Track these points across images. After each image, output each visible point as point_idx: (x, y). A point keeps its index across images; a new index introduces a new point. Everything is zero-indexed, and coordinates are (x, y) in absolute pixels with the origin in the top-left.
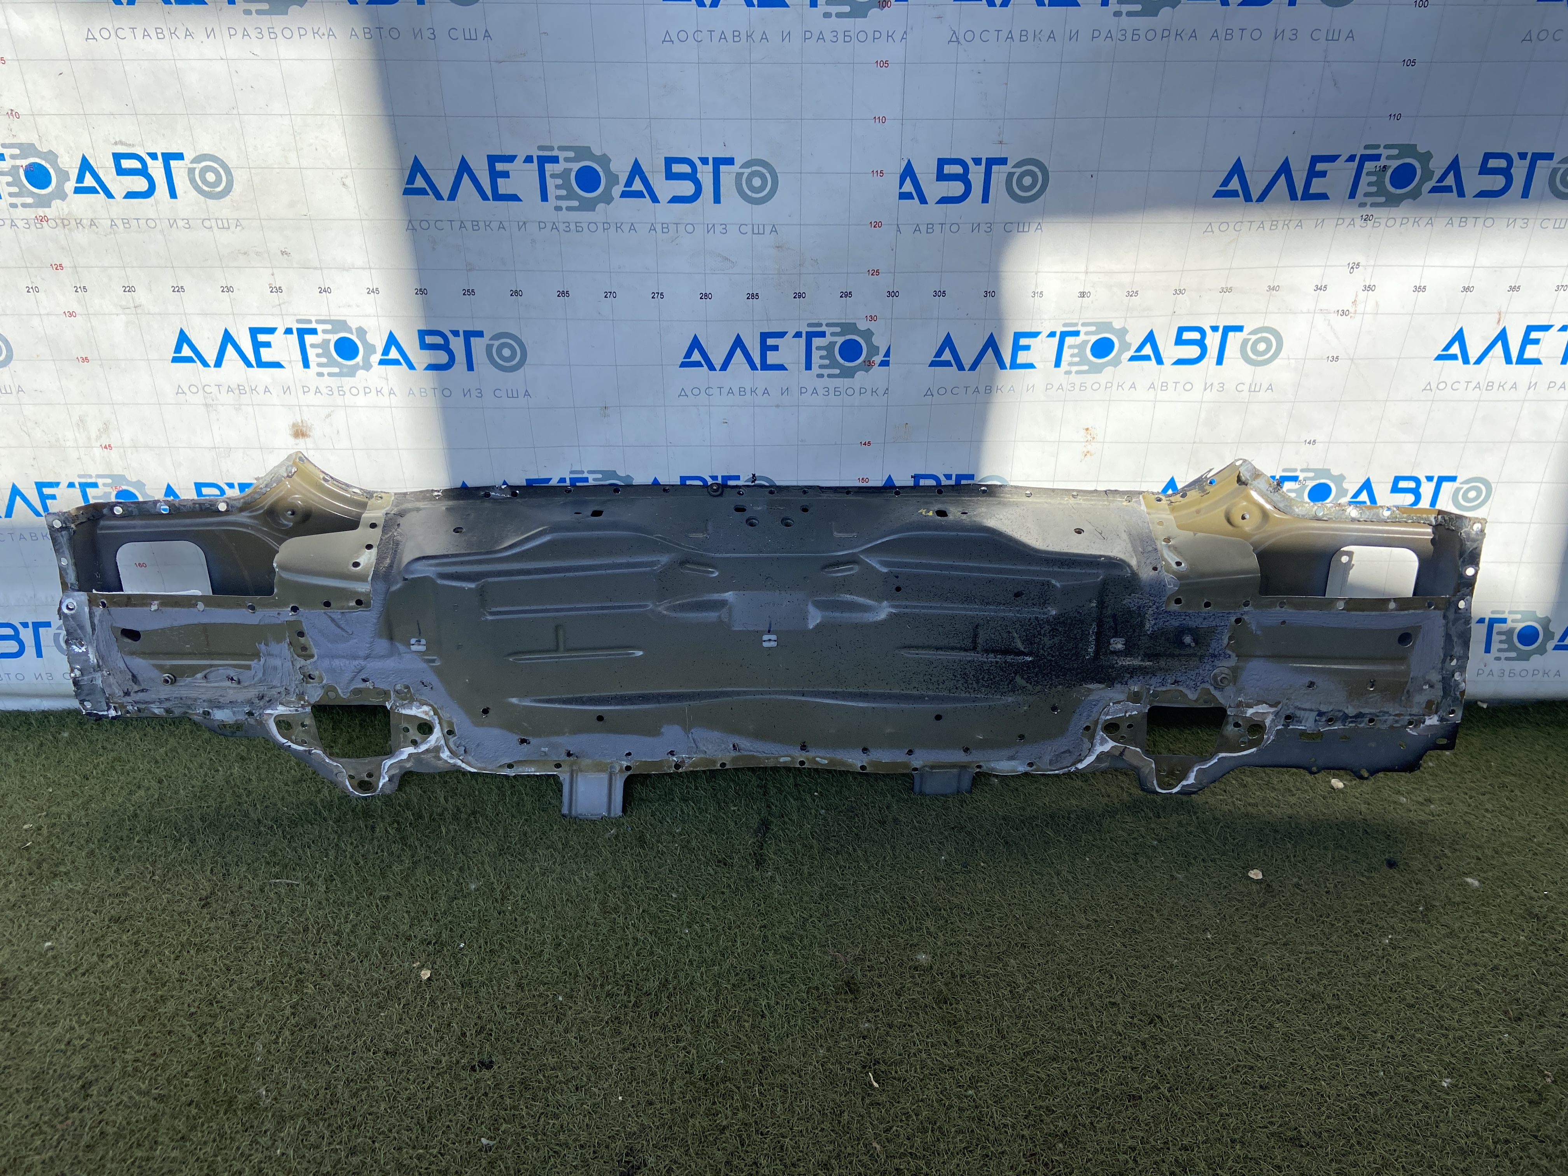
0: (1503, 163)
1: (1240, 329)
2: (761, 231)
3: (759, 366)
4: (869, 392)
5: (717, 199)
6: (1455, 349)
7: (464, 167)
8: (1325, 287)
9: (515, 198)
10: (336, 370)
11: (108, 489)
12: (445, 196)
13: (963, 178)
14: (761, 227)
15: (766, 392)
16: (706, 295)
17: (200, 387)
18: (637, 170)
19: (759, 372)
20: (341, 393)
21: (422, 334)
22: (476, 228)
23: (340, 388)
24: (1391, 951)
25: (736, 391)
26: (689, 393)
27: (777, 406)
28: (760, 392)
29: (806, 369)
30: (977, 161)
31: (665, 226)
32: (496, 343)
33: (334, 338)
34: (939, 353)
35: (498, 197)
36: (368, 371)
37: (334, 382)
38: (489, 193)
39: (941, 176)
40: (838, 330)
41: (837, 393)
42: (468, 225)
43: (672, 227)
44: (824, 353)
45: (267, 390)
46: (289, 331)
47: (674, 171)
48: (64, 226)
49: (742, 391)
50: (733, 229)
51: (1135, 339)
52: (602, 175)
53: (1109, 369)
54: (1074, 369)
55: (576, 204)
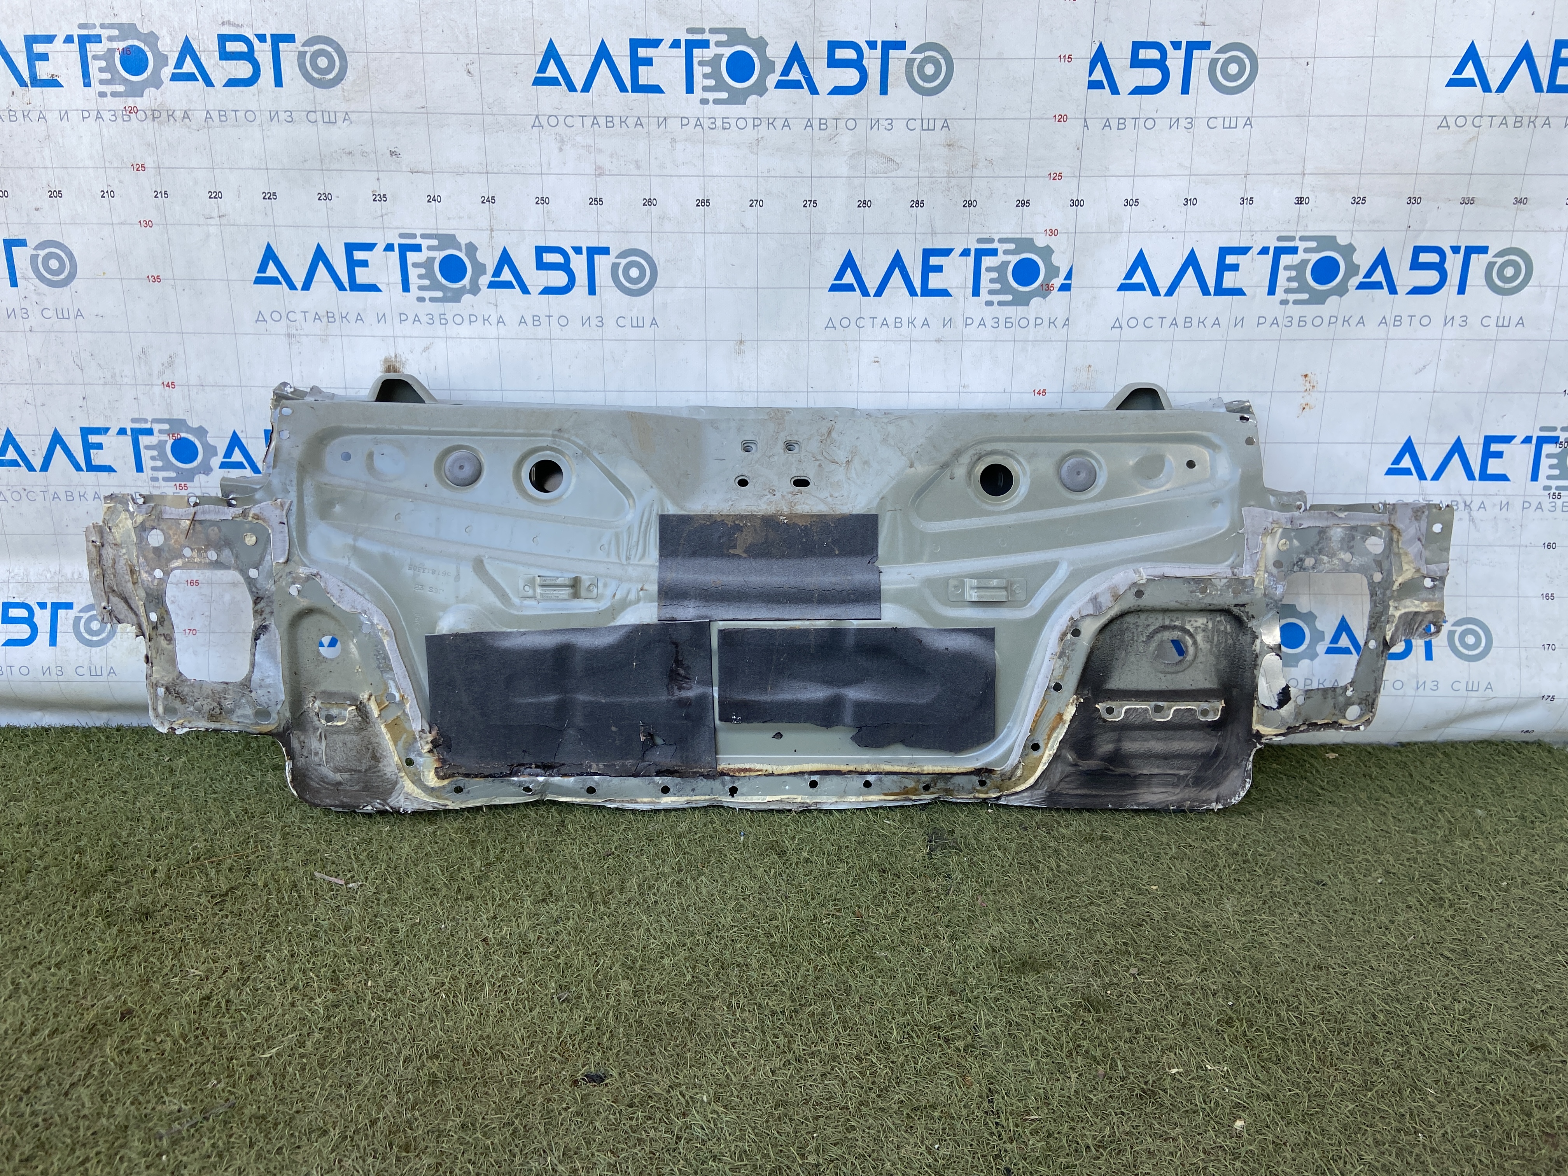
1: (1483, 250)
2: (931, 127)
3: (918, 291)
4: (1046, 323)
7: (603, 53)
9: (656, 89)
10: (439, 294)
11: (164, 437)
12: (579, 88)
13: (1160, 65)
14: (931, 122)
15: (926, 323)
16: (865, 202)
17: (284, 315)
18: (796, 56)
19: (919, 299)
20: (443, 321)
21: (540, 251)
22: (610, 124)
23: (442, 316)
25: (891, 321)
26: (837, 325)
27: (938, 341)
28: (918, 323)
29: (974, 294)
30: (1176, 45)
31: (822, 121)
32: (623, 262)
33: (439, 255)
34: (1130, 275)
35: (638, 88)
36: (475, 295)
37: (437, 308)
38: (628, 84)
39: (1136, 63)
40: (1012, 246)
41: (1008, 324)
42: (602, 121)
43: (832, 123)
44: (995, 275)
45: (359, 318)
46: (389, 248)
47: (837, 57)
48: (154, 118)
49: (898, 322)
50: (899, 125)
51: (1364, 259)
52: (756, 61)
53: (1333, 300)
54: (1292, 297)
55: (724, 95)
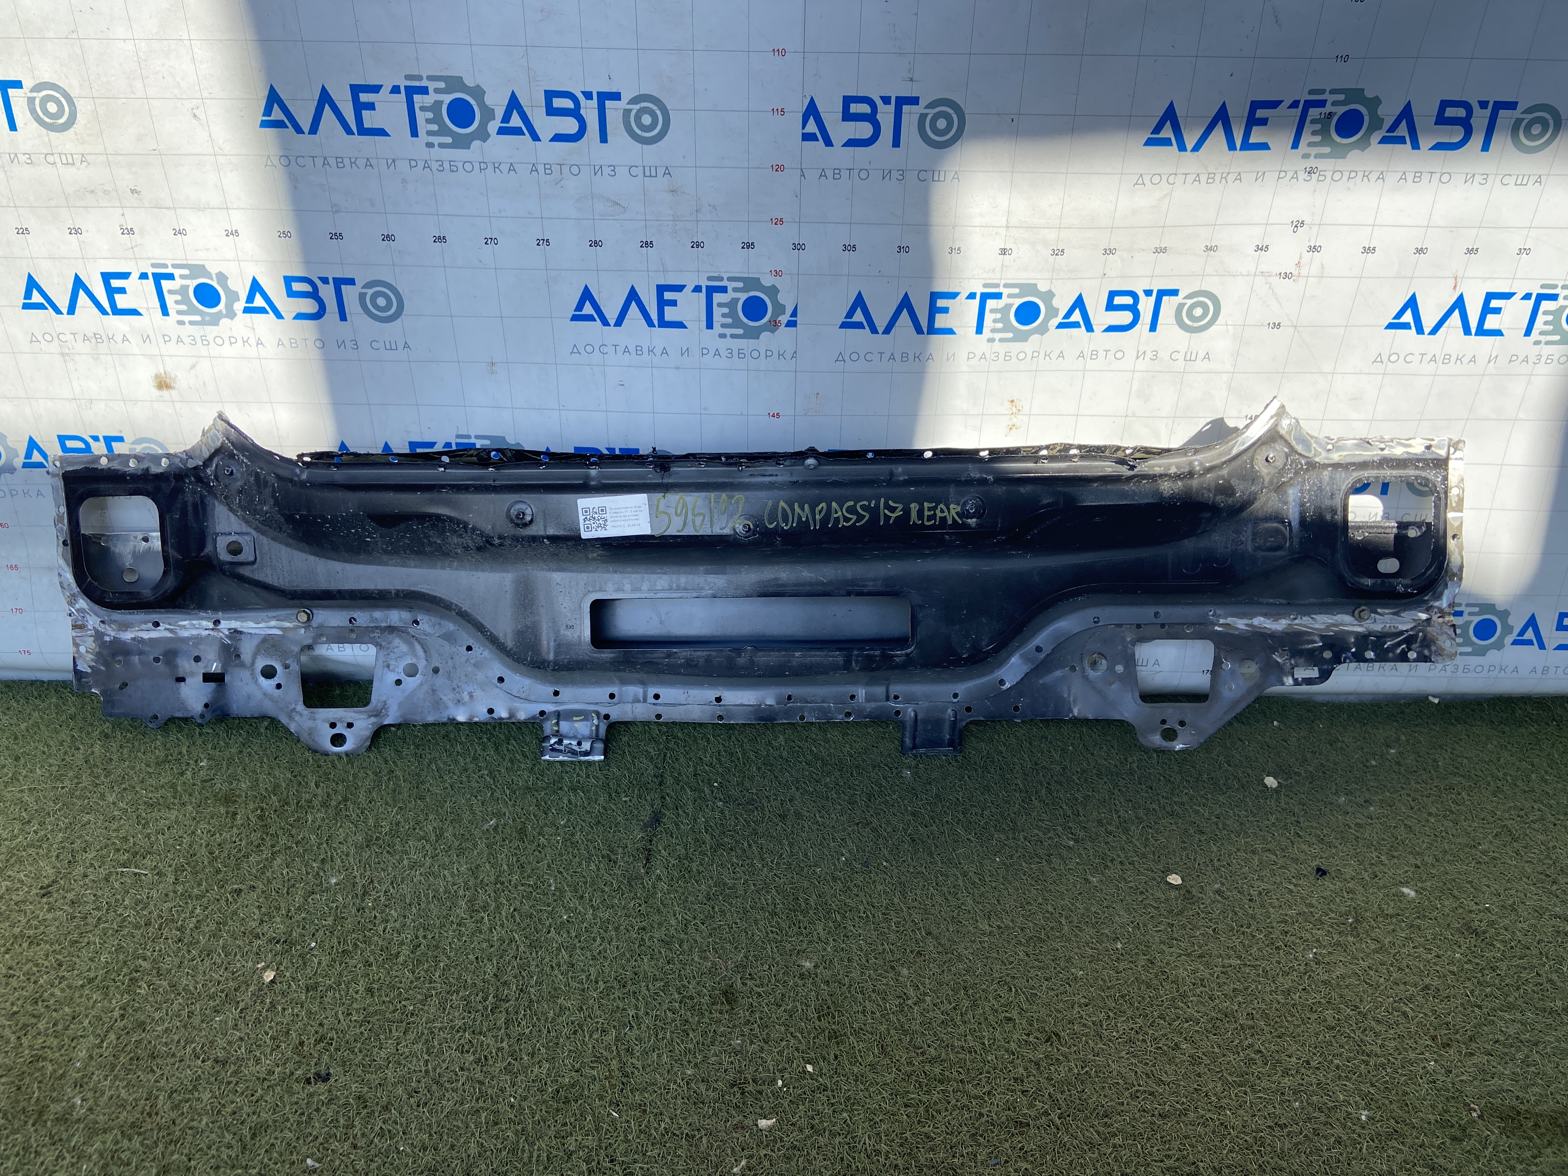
0: (1461, 113)
1: (1174, 293)
2: (653, 174)
3: (656, 323)
4: (776, 355)
5: (604, 139)
6: (1408, 317)
7: (325, 98)
8: (1267, 247)
9: (382, 132)
10: (198, 318)
12: (306, 130)
13: (872, 118)
14: (653, 169)
15: (664, 352)
16: (596, 242)
17: (55, 335)
18: (514, 104)
19: (657, 330)
20: (205, 342)
21: (288, 281)
22: (340, 165)
23: (203, 338)
24: (1314, 966)
25: (632, 349)
26: (582, 350)
27: (677, 368)
28: (658, 351)
29: (707, 328)
30: (886, 100)
31: (547, 166)
32: (370, 292)
33: (193, 284)
34: (850, 314)
35: (363, 131)
36: (232, 319)
37: (196, 331)
38: (354, 128)
39: (847, 116)
40: (741, 285)
41: (741, 356)
42: (332, 161)
43: (556, 168)
44: (726, 310)
45: (125, 339)
46: (144, 276)
47: (555, 106)
49: (639, 350)
50: (622, 172)
51: (1063, 304)
52: (476, 108)
53: (1035, 337)
54: (997, 336)
55: (449, 140)
